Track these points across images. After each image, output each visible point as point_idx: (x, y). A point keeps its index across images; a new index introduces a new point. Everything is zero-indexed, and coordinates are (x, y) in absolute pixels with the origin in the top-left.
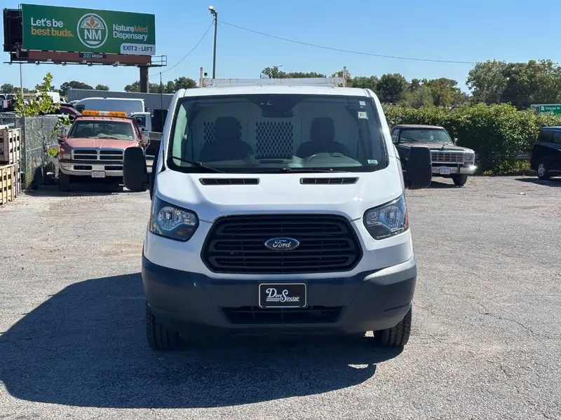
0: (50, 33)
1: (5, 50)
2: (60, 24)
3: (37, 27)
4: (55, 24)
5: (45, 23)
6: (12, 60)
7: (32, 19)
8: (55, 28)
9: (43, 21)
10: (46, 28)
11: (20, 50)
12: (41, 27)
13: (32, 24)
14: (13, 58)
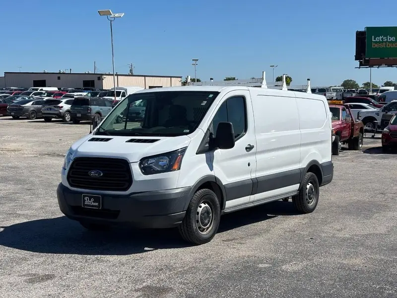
0: (386, 46)
1: (356, 59)
2: (393, 39)
3: (376, 42)
4: (390, 39)
5: (382, 39)
6: (360, 65)
7: (373, 37)
8: (390, 42)
9: (381, 37)
10: (383, 42)
11: (365, 59)
12: (379, 42)
13: (373, 40)
14: (361, 64)
